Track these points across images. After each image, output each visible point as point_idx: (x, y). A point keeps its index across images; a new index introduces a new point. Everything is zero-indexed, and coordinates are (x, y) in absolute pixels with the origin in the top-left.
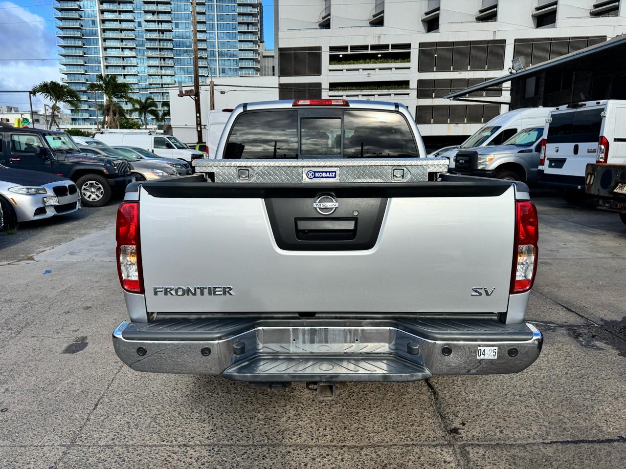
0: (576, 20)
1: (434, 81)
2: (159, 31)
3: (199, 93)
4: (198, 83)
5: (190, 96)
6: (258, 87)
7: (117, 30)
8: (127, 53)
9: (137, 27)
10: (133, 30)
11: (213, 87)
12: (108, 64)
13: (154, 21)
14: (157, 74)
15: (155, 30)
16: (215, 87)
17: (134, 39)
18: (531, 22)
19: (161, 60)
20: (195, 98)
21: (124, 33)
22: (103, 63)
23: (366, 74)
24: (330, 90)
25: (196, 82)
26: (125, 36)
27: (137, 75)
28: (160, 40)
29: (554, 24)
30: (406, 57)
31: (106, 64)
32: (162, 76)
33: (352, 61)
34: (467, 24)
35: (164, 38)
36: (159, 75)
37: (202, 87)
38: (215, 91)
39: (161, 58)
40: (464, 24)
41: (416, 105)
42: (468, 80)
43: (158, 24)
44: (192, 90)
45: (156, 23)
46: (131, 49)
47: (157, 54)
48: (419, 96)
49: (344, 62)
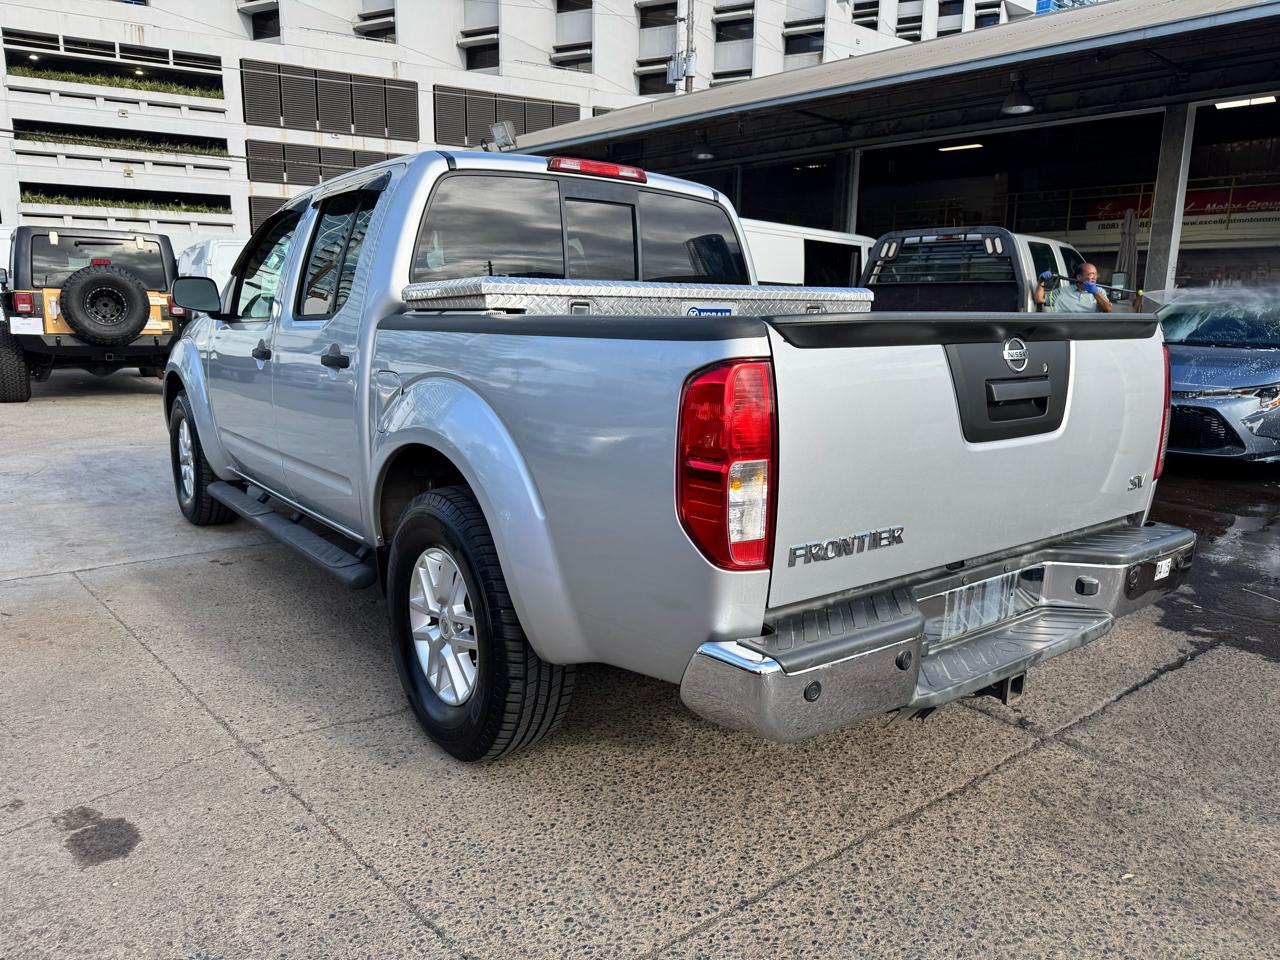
0: (531, 68)
1: (284, 149)
18: (458, 59)
23: (117, 110)
24: (17, 137)
29: (496, 68)
30: (212, 85)
33: (73, 75)
34: (340, 37)
40: (334, 37)
41: (249, 195)
42: (354, 152)
48: (253, 176)
49: (50, 73)
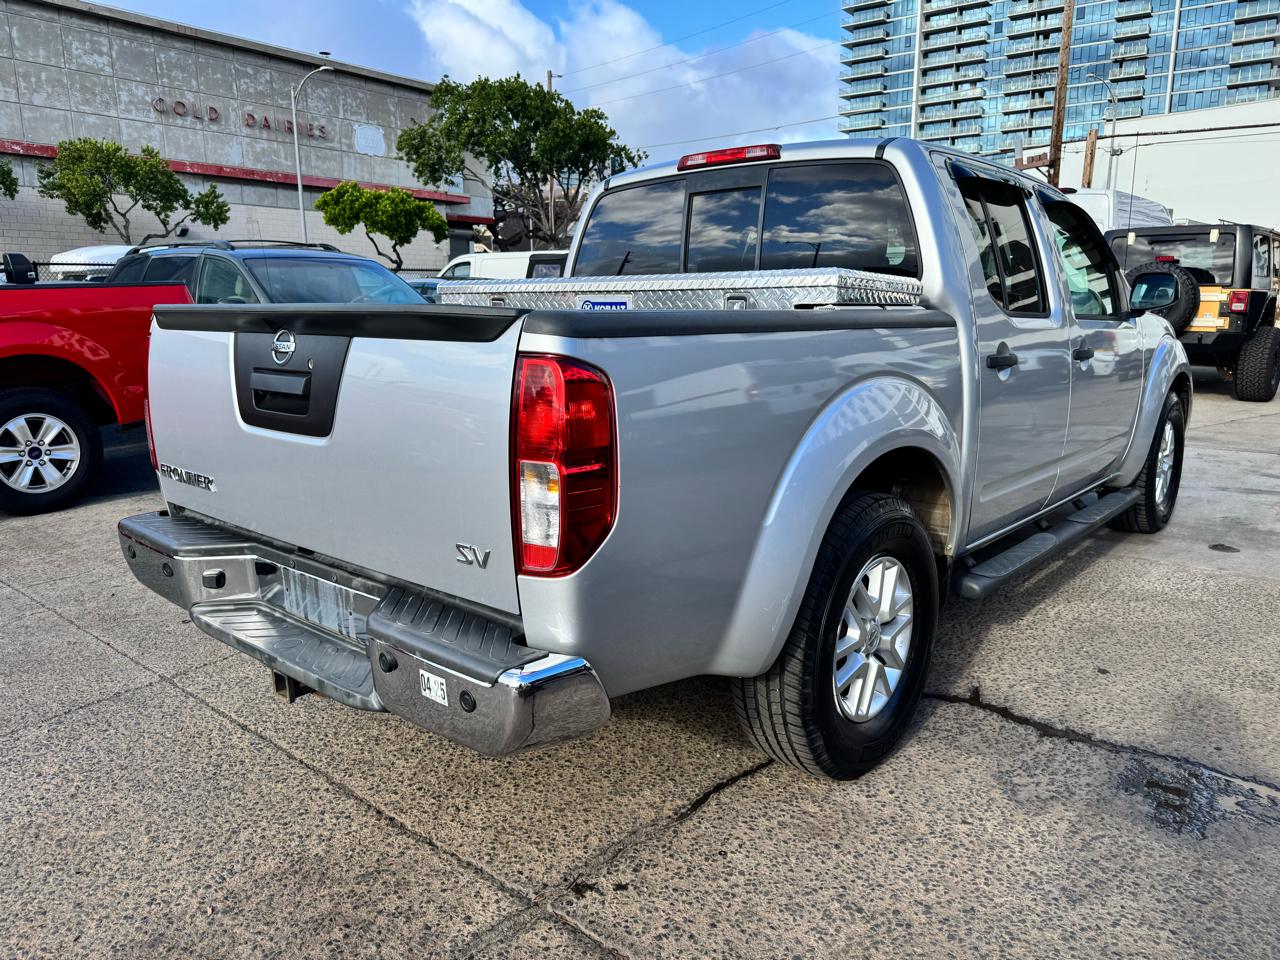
2: (1038, 33)
3: (1059, 159)
4: (1061, 137)
5: (1037, 168)
6: (1211, 130)
7: (950, 48)
8: (966, 91)
9: (992, 34)
10: (984, 42)
11: (1094, 144)
12: (925, 121)
13: (1031, 15)
14: (1020, 128)
15: (1030, 35)
16: (1098, 141)
17: (983, 61)
19: (1033, 97)
20: (1048, 172)
21: (965, 52)
22: (916, 118)
25: (1056, 137)
26: (966, 57)
27: (978, 135)
28: (1038, 53)
31: (921, 120)
32: (1031, 130)
35: (1048, 47)
36: (1025, 130)
37: (1067, 145)
38: (1097, 151)
39: (1034, 92)
43: (1039, 19)
44: (1045, 154)
45: (1035, 19)
46: (973, 82)
47: (1027, 84)
